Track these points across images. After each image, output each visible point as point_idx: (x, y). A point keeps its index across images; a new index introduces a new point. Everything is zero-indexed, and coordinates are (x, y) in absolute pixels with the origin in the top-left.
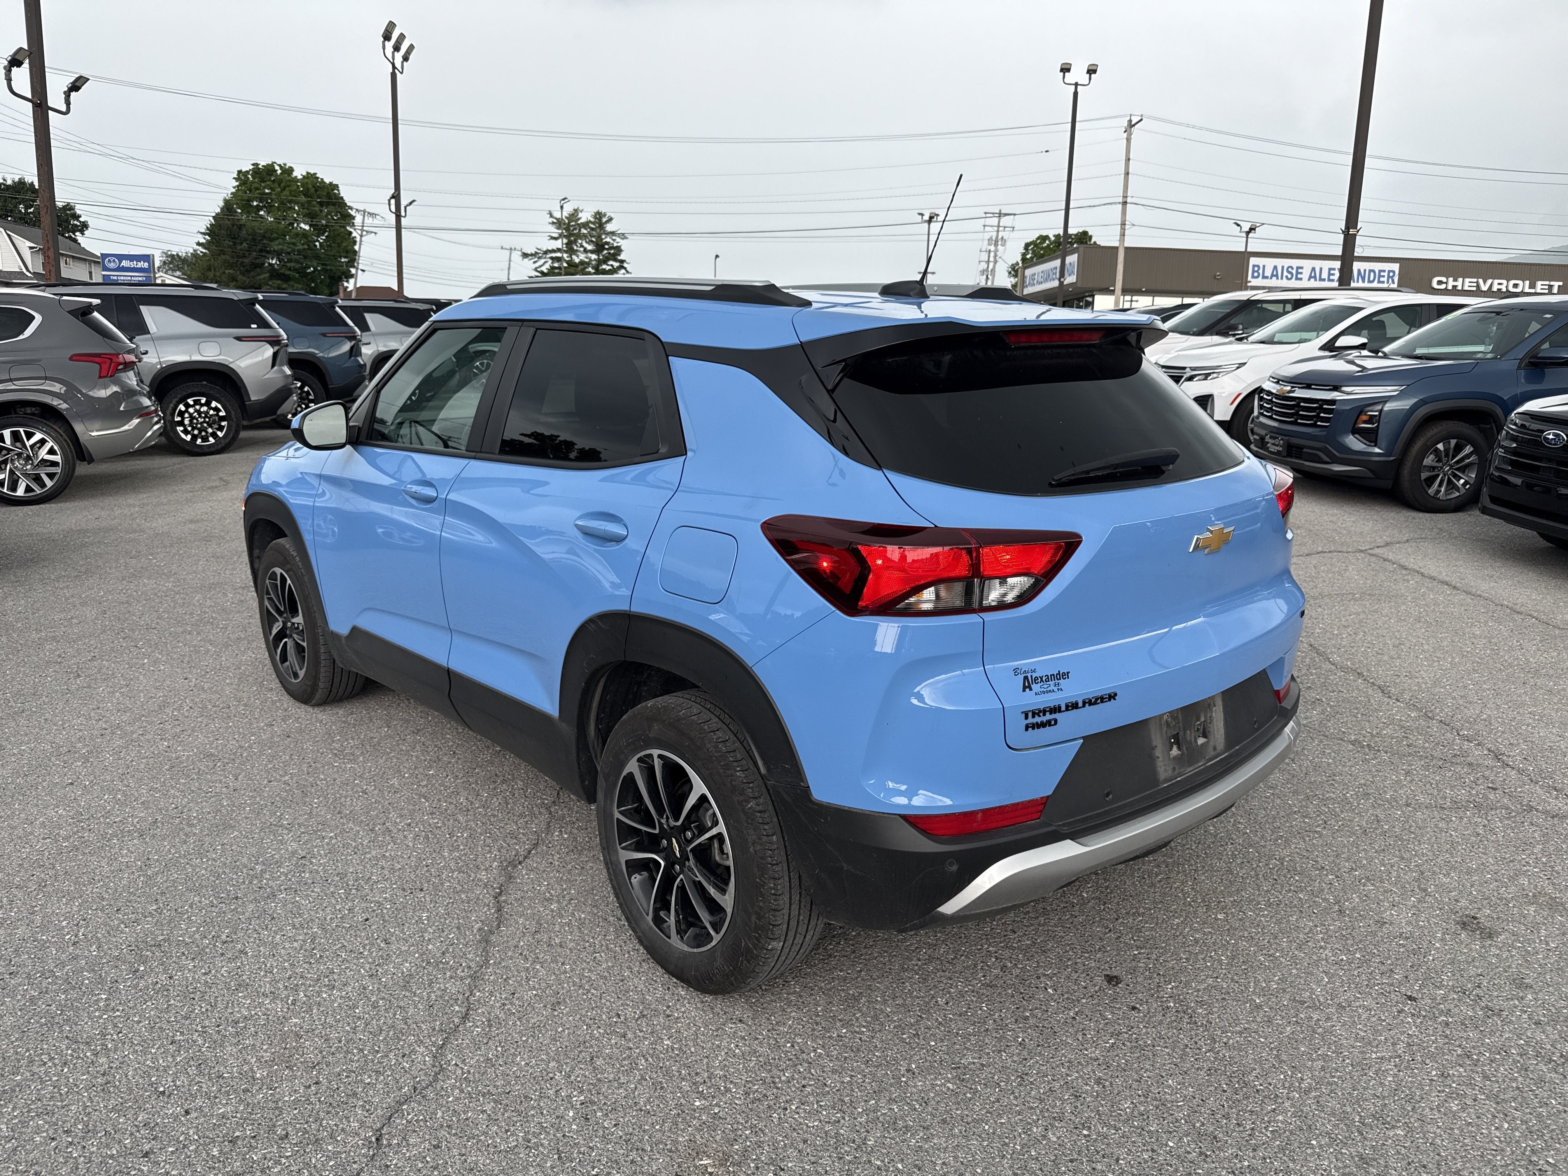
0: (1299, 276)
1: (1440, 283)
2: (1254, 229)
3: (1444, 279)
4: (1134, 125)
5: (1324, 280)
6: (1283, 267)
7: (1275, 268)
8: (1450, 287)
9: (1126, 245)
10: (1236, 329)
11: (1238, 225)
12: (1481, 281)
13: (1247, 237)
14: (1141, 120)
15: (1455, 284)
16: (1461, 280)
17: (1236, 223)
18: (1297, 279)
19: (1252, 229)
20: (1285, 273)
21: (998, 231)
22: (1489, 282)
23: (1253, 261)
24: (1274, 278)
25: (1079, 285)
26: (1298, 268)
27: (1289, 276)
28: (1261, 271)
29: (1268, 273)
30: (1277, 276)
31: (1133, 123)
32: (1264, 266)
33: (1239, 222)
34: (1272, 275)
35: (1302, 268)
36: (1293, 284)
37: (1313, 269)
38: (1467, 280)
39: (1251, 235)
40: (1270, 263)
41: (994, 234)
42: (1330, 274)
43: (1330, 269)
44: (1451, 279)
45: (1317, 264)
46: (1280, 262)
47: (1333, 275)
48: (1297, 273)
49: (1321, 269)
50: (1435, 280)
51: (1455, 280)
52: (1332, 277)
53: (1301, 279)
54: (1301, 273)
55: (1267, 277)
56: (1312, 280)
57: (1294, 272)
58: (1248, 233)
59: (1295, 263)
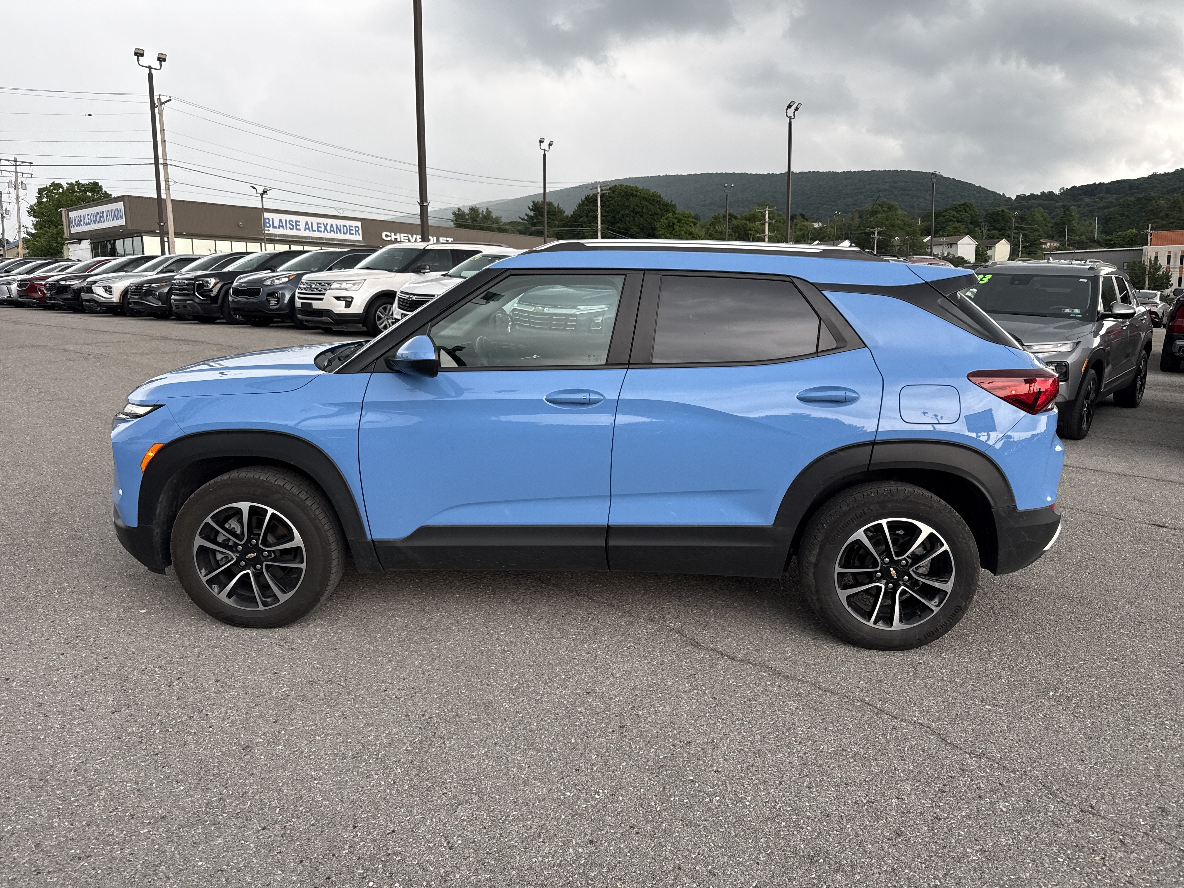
0: (298, 227)
1: (387, 236)
2: (266, 192)
3: (389, 234)
4: (164, 103)
5: (315, 231)
6: (286, 221)
7: (281, 220)
8: (393, 240)
9: (172, 198)
10: (425, 269)
11: (254, 188)
12: (410, 236)
13: (262, 197)
14: (170, 100)
15: (396, 237)
16: (398, 234)
17: (252, 187)
18: (297, 229)
19: (265, 192)
20: (288, 225)
21: (16, 177)
22: (415, 236)
23: (266, 215)
24: (281, 228)
25: (129, 227)
26: (296, 221)
27: (291, 227)
28: (271, 223)
29: (276, 224)
30: (282, 226)
31: (163, 101)
32: (273, 219)
33: (254, 186)
34: (280, 226)
35: (299, 222)
36: (294, 233)
37: (307, 223)
38: (402, 235)
39: (264, 196)
40: (276, 217)
41: (13, 180)
42: (318, 227)
43: (318, 224)
44: (393, 234)
45: (309, 219)
46: (284, 217)
47: (321, 227)
48: (297, 225)
49: (312, 223)
50: (384, 234)
51: (395, 235)
52: (320, 229)
53: (299, 230)
54: (299, 225)
55: (276, 228)
56: (307, 230)
57: (294, 224)
58: (262, 194)
59: (294, 218)
